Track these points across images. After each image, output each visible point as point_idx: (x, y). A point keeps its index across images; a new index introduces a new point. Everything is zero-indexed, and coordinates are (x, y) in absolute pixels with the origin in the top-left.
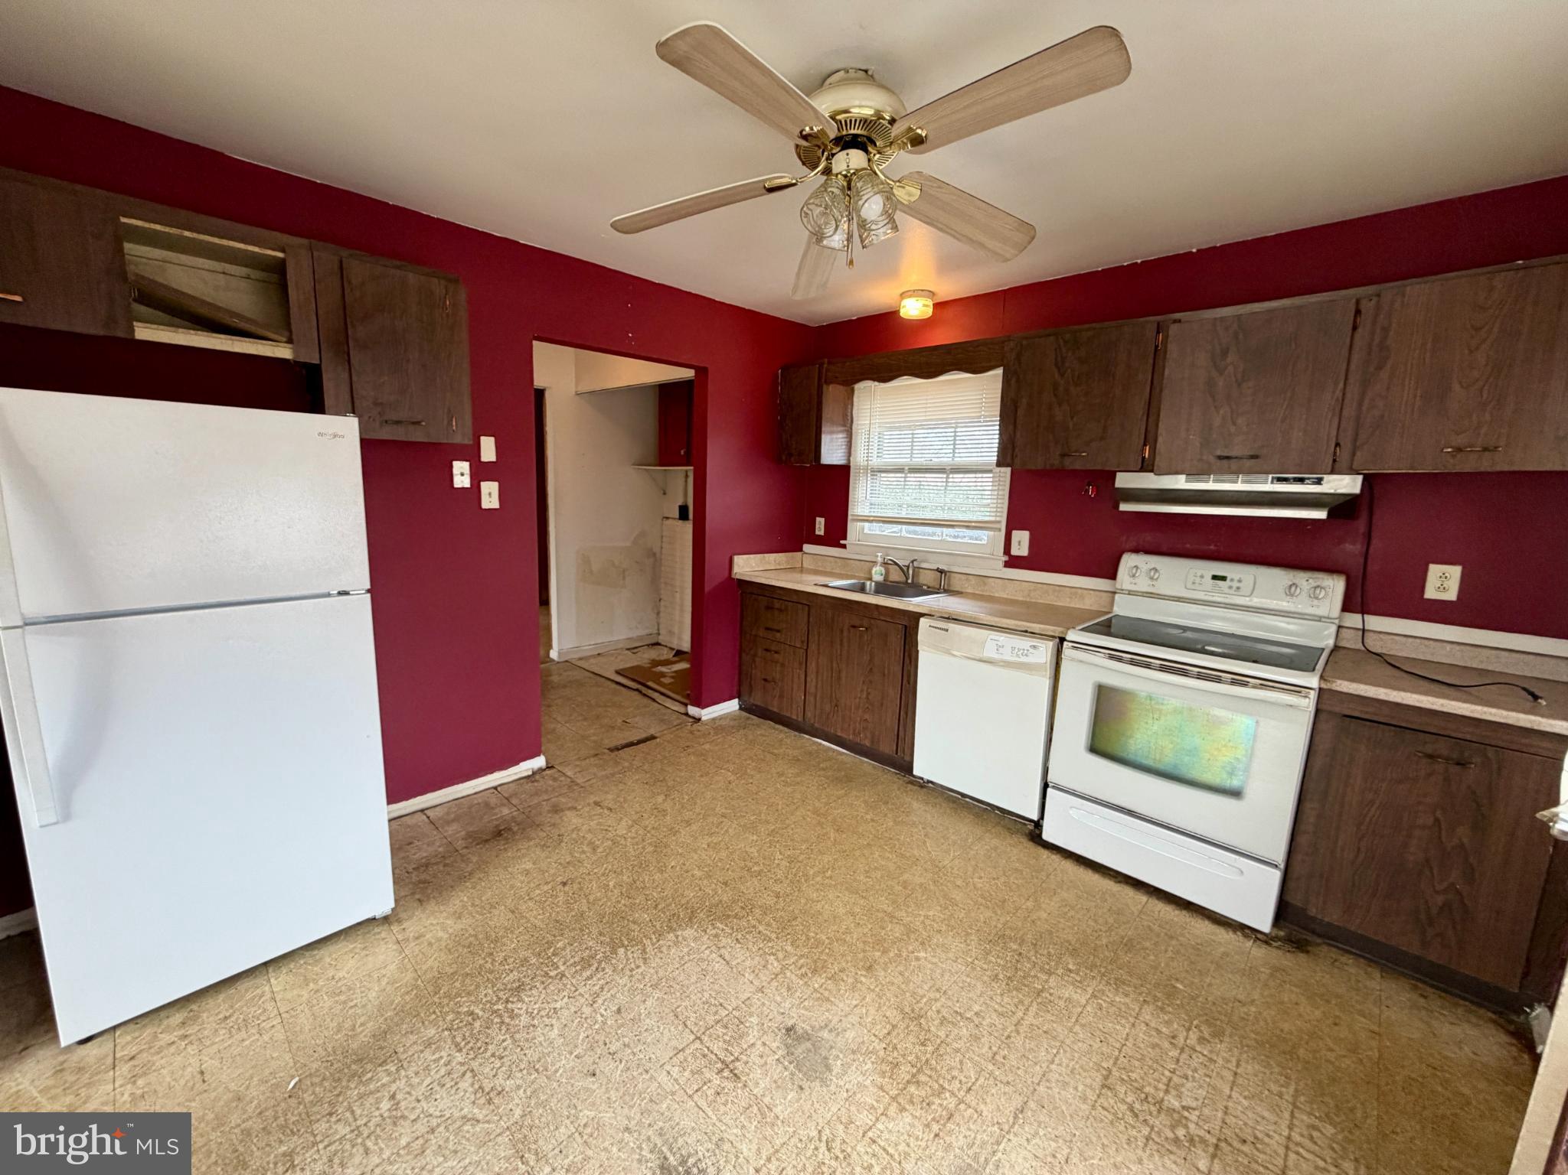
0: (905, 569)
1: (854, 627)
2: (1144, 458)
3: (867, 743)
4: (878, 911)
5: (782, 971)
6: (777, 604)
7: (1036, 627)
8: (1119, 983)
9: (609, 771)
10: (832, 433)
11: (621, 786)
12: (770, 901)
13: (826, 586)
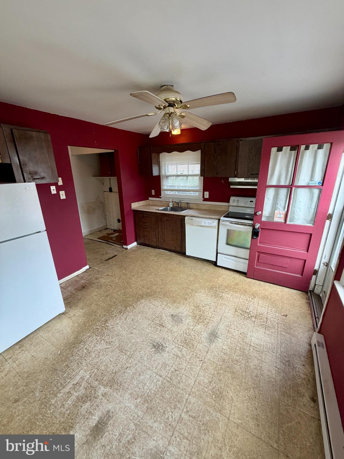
0: (178, 203)
1: (168, 220)
2: (235, 174)
3: (173, 249)
4: (185, 287)
5: (167, 304)
6: (145, 216)
7: (213, 217)
9: (107, 266)
10: (155, 167)
11: (112, 270)
12: (160, 290)
13: (158, 210)
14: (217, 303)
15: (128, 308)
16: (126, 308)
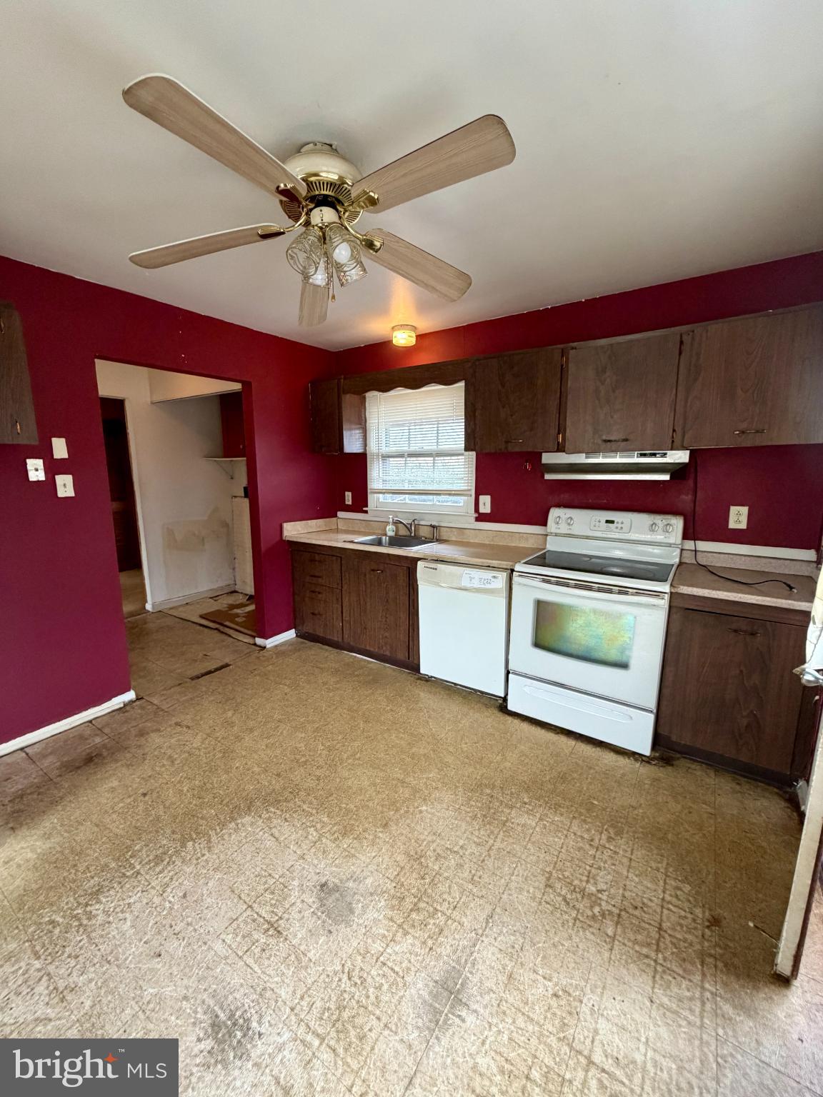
0: (409, 526)
1: (373, 570)
2: (558, 443)
3: (388, 653)
4: (393, 779)
5: (320, 839)
6: (317, 557)
7: (495, 563)
8: (558, 806)
9: (190, 696)
10: (350, 429)
11: (197, 708)
12: (311, 783)
13: (352, 542)
14: (487, 847)
15: (190, 844)
16: (184, 845)
